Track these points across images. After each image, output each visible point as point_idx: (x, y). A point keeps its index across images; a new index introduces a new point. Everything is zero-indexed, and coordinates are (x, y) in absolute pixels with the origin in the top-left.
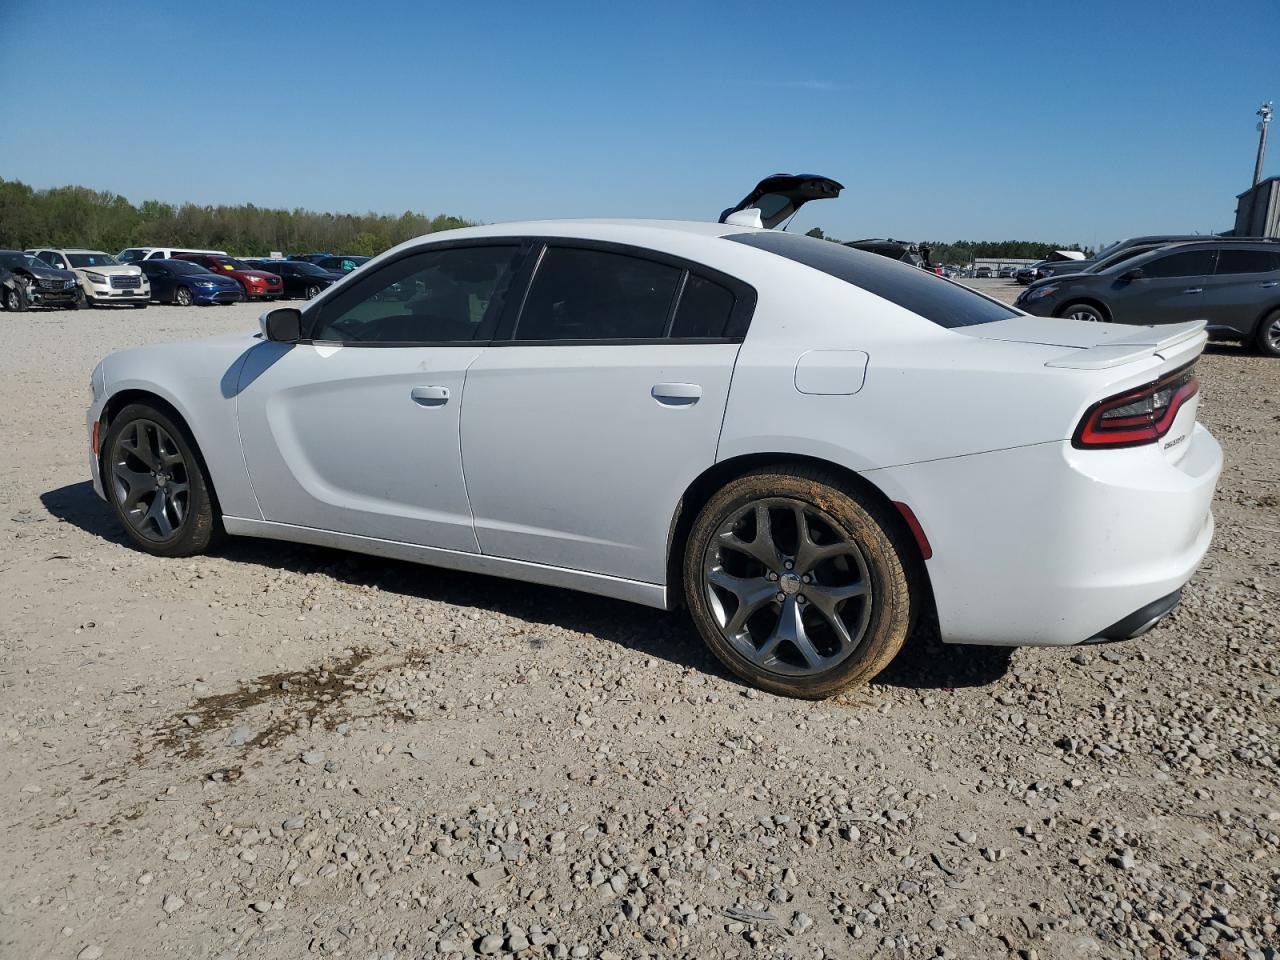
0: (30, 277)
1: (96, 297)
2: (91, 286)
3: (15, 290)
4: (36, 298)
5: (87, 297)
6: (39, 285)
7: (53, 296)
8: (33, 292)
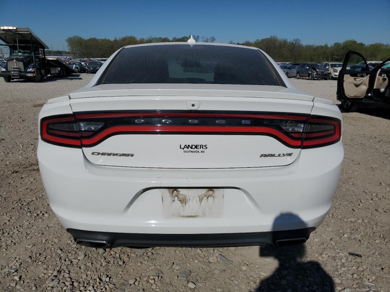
0: (316, 70)
1: (334, 76)
2: (333, 73)
3: (311, 74)
4: (316, 76)
5: (332, 76)
6: (317, 73)
7: (320, 76)
8: (315, 75)
